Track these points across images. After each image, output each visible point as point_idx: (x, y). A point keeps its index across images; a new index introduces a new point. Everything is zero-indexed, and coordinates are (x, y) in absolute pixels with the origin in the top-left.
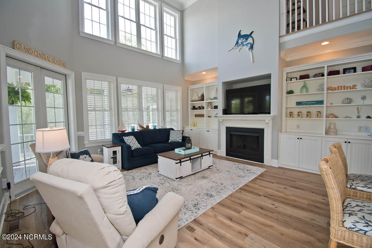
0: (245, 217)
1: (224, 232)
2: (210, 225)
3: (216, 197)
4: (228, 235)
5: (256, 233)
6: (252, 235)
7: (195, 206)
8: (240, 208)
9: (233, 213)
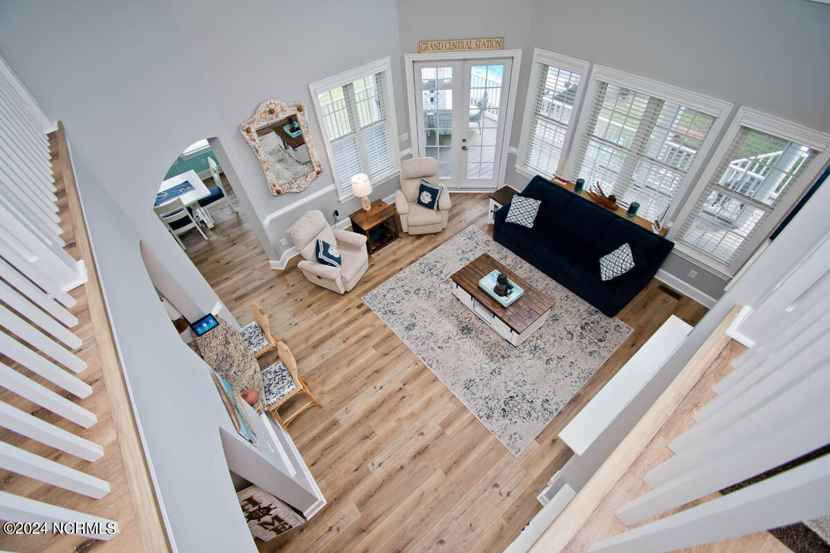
0: (366, 350)
1: (351, 328)
2: (362, 320)
3: (405, 334)
4: (347, 330)
5: (344, 350)
6: (343, 346)
7: (393, 313)
8: (381, 350)
9: (374, 342)
